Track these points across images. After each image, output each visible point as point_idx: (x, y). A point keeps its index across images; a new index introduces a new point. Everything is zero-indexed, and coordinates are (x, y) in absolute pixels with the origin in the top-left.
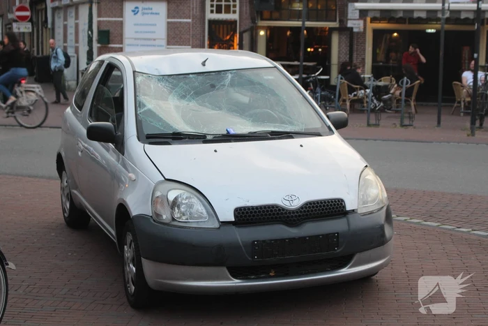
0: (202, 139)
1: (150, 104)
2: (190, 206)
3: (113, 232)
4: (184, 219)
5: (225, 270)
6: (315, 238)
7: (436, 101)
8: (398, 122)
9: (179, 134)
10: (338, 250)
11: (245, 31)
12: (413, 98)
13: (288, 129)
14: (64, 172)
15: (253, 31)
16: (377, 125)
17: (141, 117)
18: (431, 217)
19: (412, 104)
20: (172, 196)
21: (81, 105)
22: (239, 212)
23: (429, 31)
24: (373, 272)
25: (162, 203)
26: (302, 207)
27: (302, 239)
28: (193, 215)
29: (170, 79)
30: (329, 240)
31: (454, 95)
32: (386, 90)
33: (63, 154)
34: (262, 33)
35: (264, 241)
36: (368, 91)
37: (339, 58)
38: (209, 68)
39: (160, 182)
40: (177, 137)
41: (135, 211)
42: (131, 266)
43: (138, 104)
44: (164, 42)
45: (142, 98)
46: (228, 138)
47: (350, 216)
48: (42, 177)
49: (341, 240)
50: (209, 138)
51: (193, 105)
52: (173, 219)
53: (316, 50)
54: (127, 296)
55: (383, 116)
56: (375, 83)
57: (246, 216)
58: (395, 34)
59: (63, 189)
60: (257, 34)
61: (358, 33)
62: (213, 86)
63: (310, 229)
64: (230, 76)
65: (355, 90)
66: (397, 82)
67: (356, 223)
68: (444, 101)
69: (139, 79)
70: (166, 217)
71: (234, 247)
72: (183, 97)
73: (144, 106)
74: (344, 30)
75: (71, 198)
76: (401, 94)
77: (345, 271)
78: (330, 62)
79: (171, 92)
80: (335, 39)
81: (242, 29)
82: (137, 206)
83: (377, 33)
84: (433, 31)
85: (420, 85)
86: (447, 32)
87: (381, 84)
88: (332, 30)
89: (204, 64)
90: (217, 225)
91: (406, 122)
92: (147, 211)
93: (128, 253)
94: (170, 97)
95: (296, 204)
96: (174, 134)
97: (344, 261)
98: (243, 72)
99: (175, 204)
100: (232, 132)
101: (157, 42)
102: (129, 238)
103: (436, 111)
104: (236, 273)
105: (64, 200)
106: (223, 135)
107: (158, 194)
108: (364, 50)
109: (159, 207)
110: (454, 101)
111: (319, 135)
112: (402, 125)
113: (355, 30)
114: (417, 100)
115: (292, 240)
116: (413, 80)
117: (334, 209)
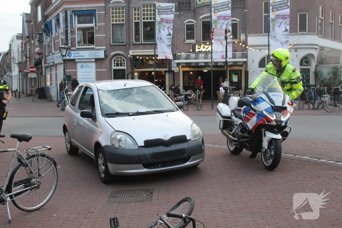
0: (128, 114)
1: (105, 102)
2: (126, 141)
3: (93, 155)
4: (123, 146)
5: (141, 165)
6: (176, 151)
7: (211, 99)
8: (196, 108)
9: (118, 113)
10: (185, 155)
11: (129, 74)
12: (201, 98)
13: (161, 109)
14: (67, 133)
15: (133, 73)
16: (187, 110)
17: (102, 107)
18: (216, 143)
19: (201, 101)
20: (118, 137)
21: (74, 104)
22: (146, 142)
23: (205, 71)
24: (197, 164)
25: (115, 141)
26: (170, 139)
27: (171, 152)
28: (127, 145)
29: (112, 92)
30: (182, 151)
31: (217, 97)
32: (190, 95)
33: (66, 124)
34: (136, 74)
35: (156, 153)
36: (182, 96)
37: (169, 83)
38: (127, 87)
39: (113, 132)
40: (118, 114)
41: (103, 144)
42: (102, 166)
43: (100, 102)
44: (95, 79)
45: (102, 100)
46: (138, 114)
47: (189, 142)
48: (52, 136)
49: (186, 151)
50: (130, 114)
51: (123, 102)
52: (120, 146)
53: (159, 80)
54: (101, 179)
55: (190, 106)
56: (185, 93)
57: (149, 144)
58: (191, 73)
59: (66, 139)
60: (134, 74)
61: (176, 73)
62: (129, 94)
63: (174, 147)
64: (136, 90)
65: (177, 96)
66: (194, 92)
67: (191, 144)
68: (214, 99)
69: (100, 92)
70: (117, 145)
71: (145, 156)
72: (118, 99)
73: (103, 103)
74: (170, 71)
75: (70, 142)
76: (195, 97)
77: (188, 163)
78: (165, 85)
79: (113, 97)
80: (167, 75)
81: (128, 73)
82: (104, 142)
83: (184, 72)
84: (206, 71)
85: (204, 93)
86: (214, 71)
87: (187, 93)
88: (165, 72)
89: (125, 85)
90: (137, 148)
91: (199, 108)
92: (109, 144)
93: (101, 161)
94: (113, 99)
95: (168, 138)
96: (116, 113)
97: (187, 160)
98: (141, 88)
99: (120, 140)
100: (139, 111)
101: (92, 80)
102: (101, 155)
103: (211, 103)
104: (146, 166)
105: (67, 144)
106: (136, 113)
107: (113, 137)
108: (179, 80)
109: (113, 142)
110: (217, 99)
111: (174, 111)
112: (198, 110)
113: (175, 71)
114: (202, 99)
115: (167, 152)
116: (201, 91)
117: (182, 139)
